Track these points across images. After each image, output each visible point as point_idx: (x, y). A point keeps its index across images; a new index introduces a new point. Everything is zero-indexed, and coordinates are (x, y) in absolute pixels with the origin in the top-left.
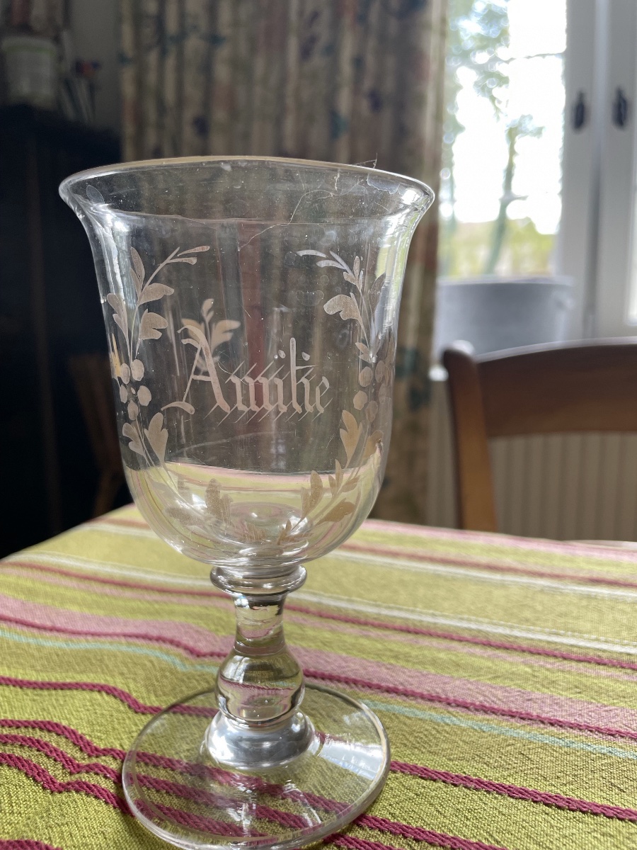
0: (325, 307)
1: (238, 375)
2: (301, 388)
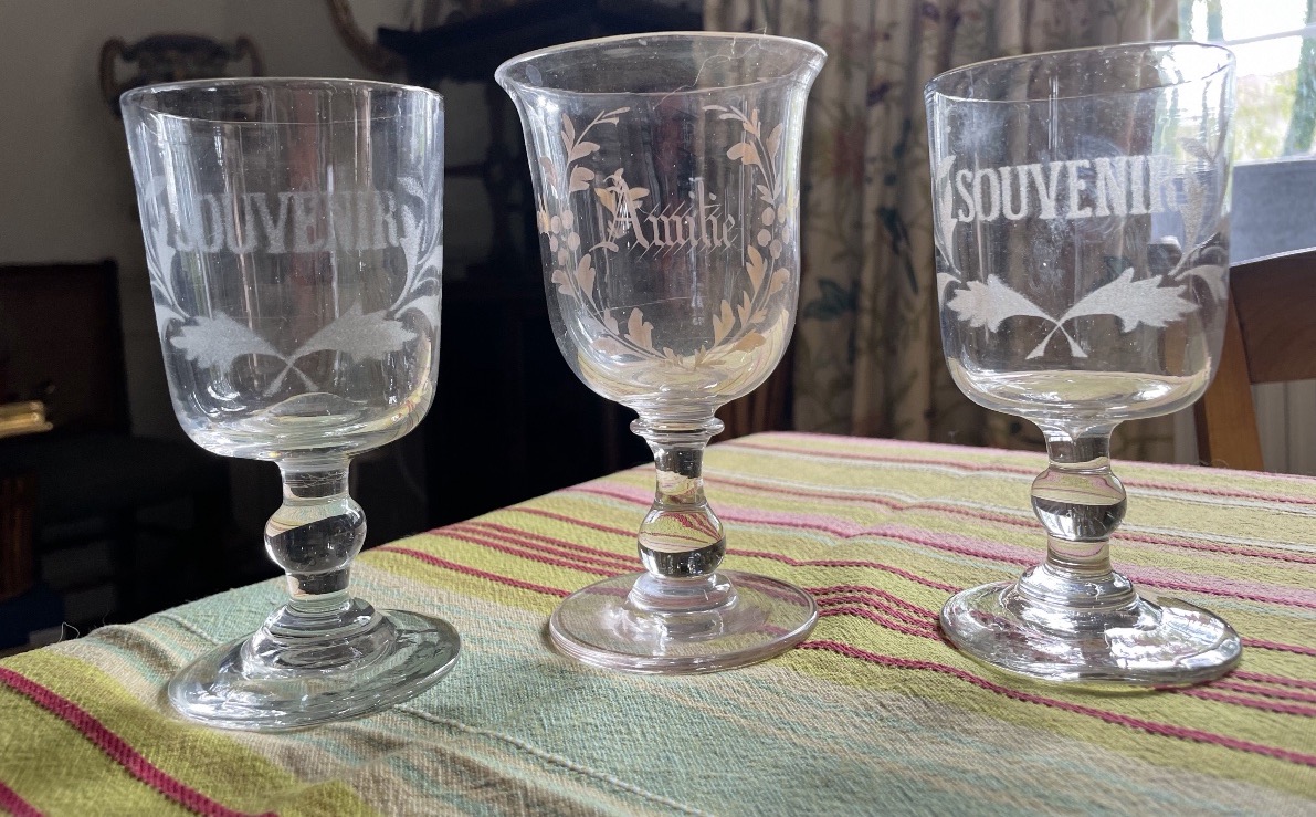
0: (728, 153)
1: (655, 215)
2: (709, 224)
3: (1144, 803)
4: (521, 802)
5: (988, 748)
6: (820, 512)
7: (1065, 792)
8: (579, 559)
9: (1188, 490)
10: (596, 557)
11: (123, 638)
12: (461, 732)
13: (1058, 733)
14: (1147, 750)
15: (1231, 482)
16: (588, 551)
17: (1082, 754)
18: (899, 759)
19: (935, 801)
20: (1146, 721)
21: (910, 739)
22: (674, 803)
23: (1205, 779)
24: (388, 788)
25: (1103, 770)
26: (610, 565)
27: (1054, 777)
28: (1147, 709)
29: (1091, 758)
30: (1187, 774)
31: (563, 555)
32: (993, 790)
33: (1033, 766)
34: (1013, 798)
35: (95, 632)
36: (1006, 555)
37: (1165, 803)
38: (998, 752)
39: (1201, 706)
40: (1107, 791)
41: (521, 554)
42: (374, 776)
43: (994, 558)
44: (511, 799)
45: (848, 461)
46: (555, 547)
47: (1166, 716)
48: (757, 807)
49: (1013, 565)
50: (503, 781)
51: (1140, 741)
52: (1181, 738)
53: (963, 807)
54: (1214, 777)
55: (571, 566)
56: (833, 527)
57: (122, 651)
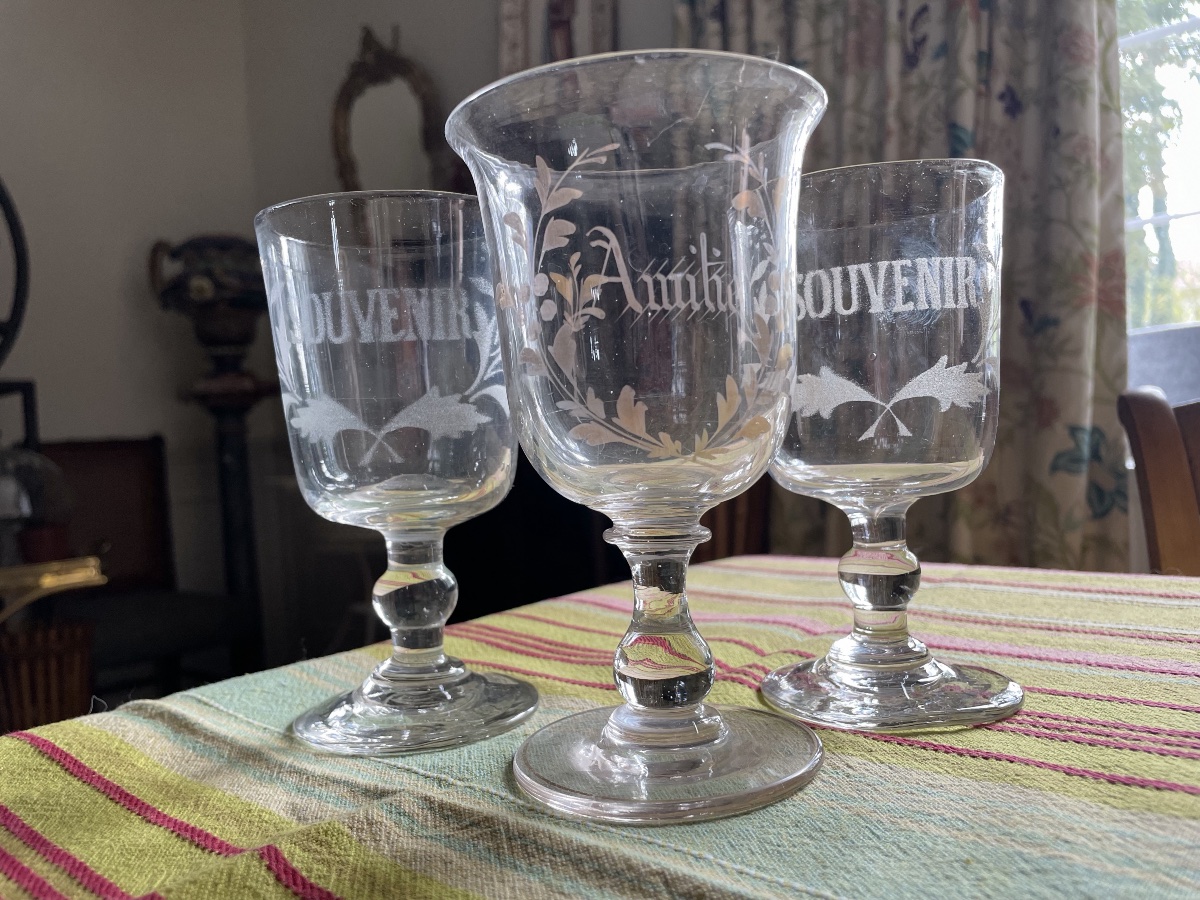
3: (1109, 839)
4: (504, 836)
5: (952, 797)
6: (791, 614)
7: (1029, 830)
8: (564, 654)
9: (1143, 595)
10: (580, 652)
11: (147, 709)
12: (450, 785)
13: (1021, 785)
14: (1110, 796)
15: (1185, 586)
16: (572, 647)
17: (1045, 801)
18: (866, 804)
19: (902, 839)
20: (1107, 774)
21: (876, 790)
22: (648, 839)
23: (1168, 819)
24: (380, 830)
25: (1066, 813)
26: (592, 657)
27: (1018, 818)
28: (1109, 764)
29: (1054, 804)
30: (1149, 815)
31: (549, 651)
32: (958, 830)
33: (997, 811)
34: (979, 836)
35: (121, 707)
36: (967, 647)
37: (1128, 839)
38: (962, 800)
39: (1162, 761)
40: (1071, 829)
41: (511, 650)
42: (368, 820)
43: (956, 649)
44: (494, 834)
45: (817, 579)
46: (542, 644)
47: (1126, 769)
48: (729, 842)
49: (975, 655)
50: (487, 819)
51: (1102, 790)
52: (1143, 787)
53: (930, 844)
54: (1177, 817)
55: (556, 659)
56: (802, 624)
57: (146, 720)
